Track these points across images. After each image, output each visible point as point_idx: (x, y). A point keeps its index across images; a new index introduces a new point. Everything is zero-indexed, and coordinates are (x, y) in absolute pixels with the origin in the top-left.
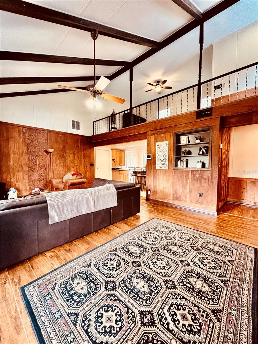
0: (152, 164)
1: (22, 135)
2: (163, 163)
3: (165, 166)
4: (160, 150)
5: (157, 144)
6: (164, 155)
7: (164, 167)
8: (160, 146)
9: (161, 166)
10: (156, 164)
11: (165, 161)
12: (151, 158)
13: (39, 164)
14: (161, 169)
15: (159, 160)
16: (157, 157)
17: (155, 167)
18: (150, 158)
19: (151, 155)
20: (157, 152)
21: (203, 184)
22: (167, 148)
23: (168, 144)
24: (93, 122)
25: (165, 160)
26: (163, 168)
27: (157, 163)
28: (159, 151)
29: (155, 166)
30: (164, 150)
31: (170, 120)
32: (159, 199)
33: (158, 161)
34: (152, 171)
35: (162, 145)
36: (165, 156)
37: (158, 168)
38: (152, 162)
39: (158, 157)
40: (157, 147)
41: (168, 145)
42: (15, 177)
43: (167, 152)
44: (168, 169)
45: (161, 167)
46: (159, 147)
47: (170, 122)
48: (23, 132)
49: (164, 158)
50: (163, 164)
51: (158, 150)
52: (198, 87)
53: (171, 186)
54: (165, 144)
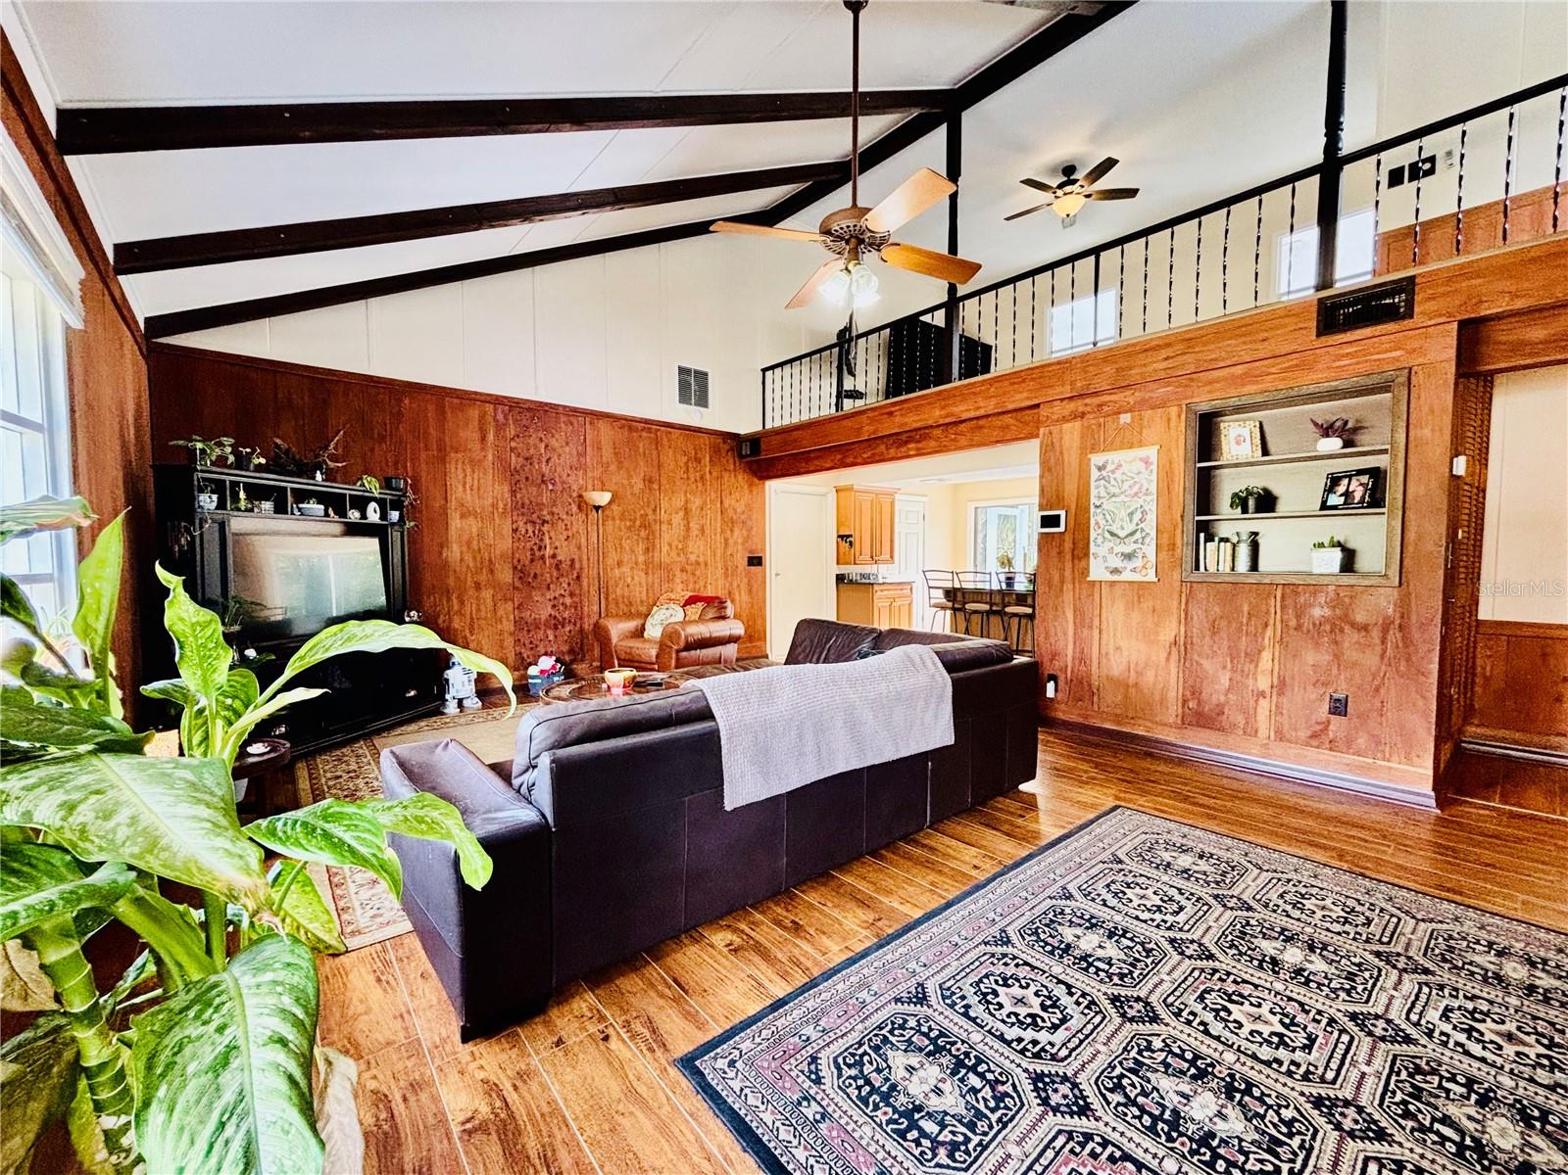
0: (1068, 556)
1: (491, 437)
2: (1128, 550)
3: (1138, 563)
4: (1113, 490)
5: (1096, 459)
6: (1131, 514)
7: (1134, 570)
8: (1113, 472)
9: (1117, 563)
10: (1087, 555)
11: (1136, 542)
12: (1062, 529)
13: (554, 556)
14: (1115, 578)
15: (1107, 535)
16: (1097, 523)
17: (1086, 572)
18: (1058, 526)
19: (1063, 514)
20: (1093, 500)
21: (1351, 654)
22: (1150, 481)
23: (1154, 458)
24: (764, 370)
25: (1138, 535)
26: (1127, 576)
27: (1093, 549)
28: (1103, 494)
29: (1083, 564)
30: (1135, 489)
31: (1168, 345)
32: (1103, 720)
33: (1100, 540)
34: (1068, 586)
35: (1119, 466)
36: (1137, 517)
37: (1097, 571)
38: (1068, 546)
39: (1102, 523)
40: (1095, 474)
41: (1154, 467)
42: (468, 609)
43: (1148, 498)
44: (1152, 577)
45: (1115, 571)
46: (1104, 473)
47: (1166, 359)
48: (496, 420)
49: (1131, 528)
50: (1129, 557)
51: (1102, 490)
52: (1321, 178)
53: (1168, 659)
54: (1141, 460)
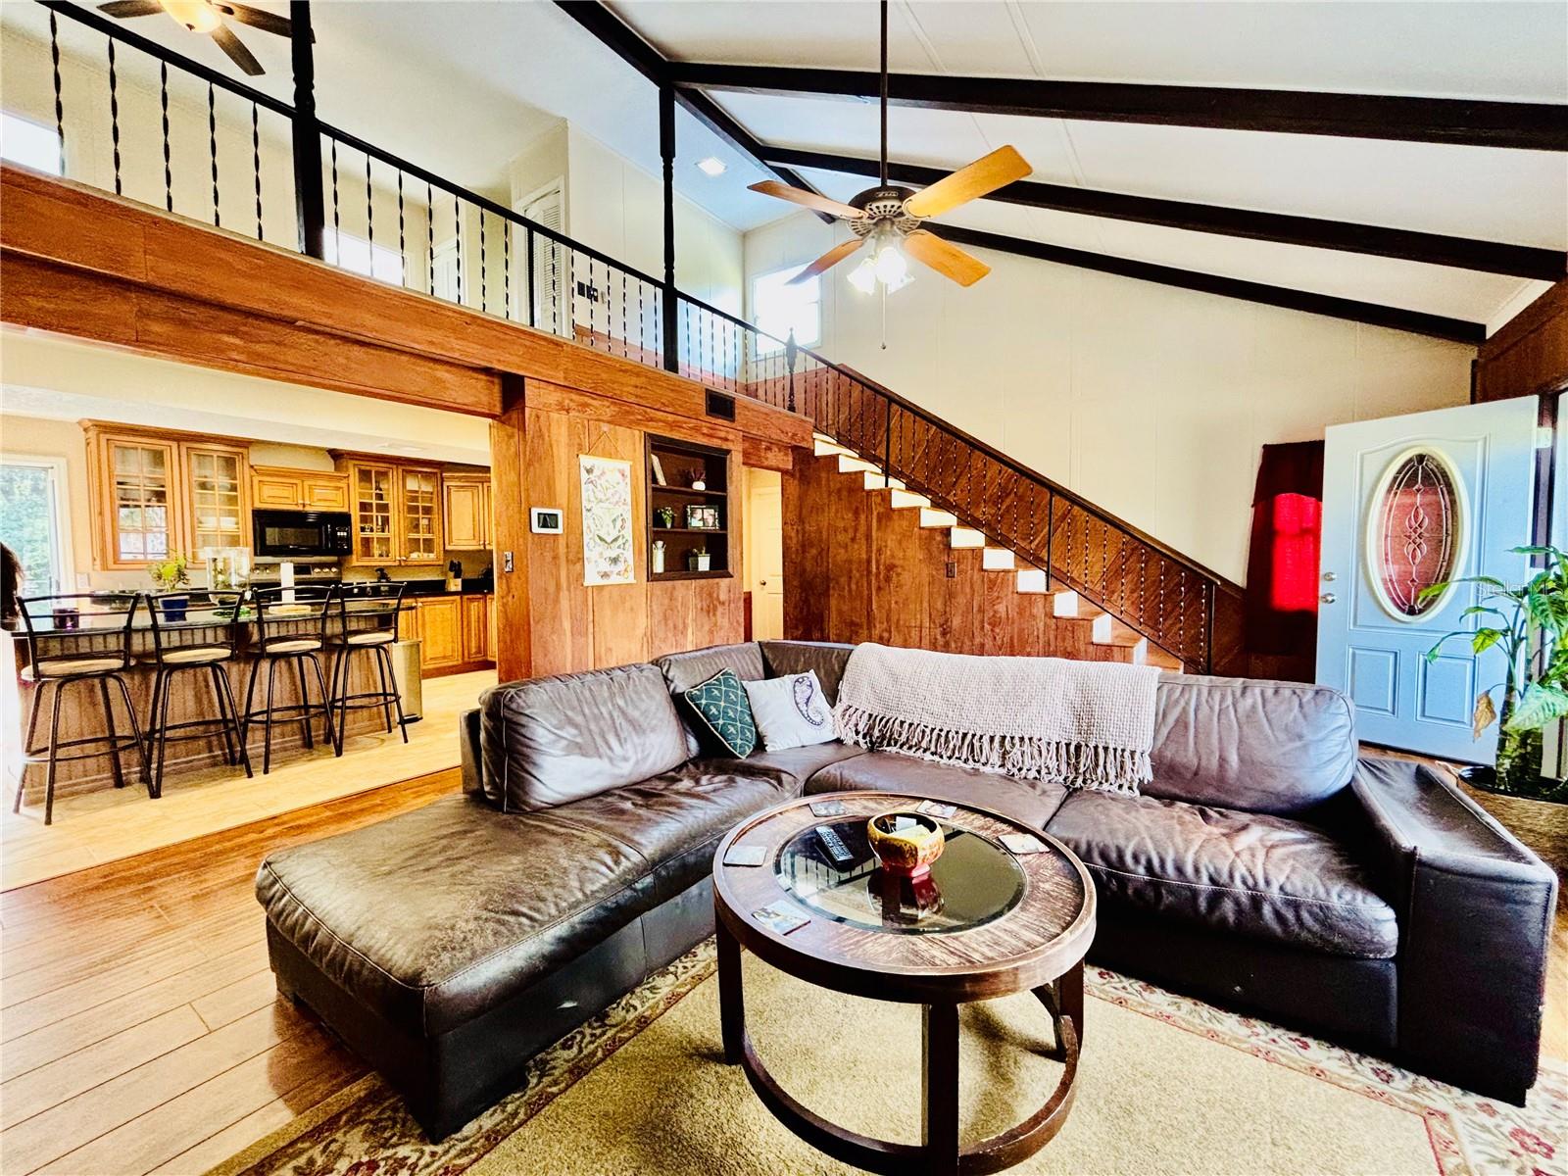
0: (563, 561)
2: (614, 555)
4: (600, 496)
5: (586, 461)
6: (614, 520)
7: (619, 574)
8: (599, 478)
9: (606, 567)
10: (581, 560)
11: (619, 547)
12: (559, 531)
14: (605, 582)
15: (597, 539)
16: (589, 527)
17: (581, 575)
18: (556, 527)
19: (558, 513)
20: (584, 503)
22: (626, 492)
23: (628, 473)
25: (620, 541)
26: (614, 580)
27: (587, 553)
28: (592, 499)
29: (578, 566)
30: (616, 498)
33: (592, 544)
34: (564, 594)
35: (603, 473)
36: (619, 523)
37: (591, 579)
38: (562, 550)
39: (593, 527)
40: (584, 476)
41: (628, 480)
43: (626, 508)
44: (631, 580)
45: (605, 575)
46: (591, 476)
49: (615, 534)
50: (615, 560)
51: (591, 493)
53: (642, 650)
54: (619, 471)
